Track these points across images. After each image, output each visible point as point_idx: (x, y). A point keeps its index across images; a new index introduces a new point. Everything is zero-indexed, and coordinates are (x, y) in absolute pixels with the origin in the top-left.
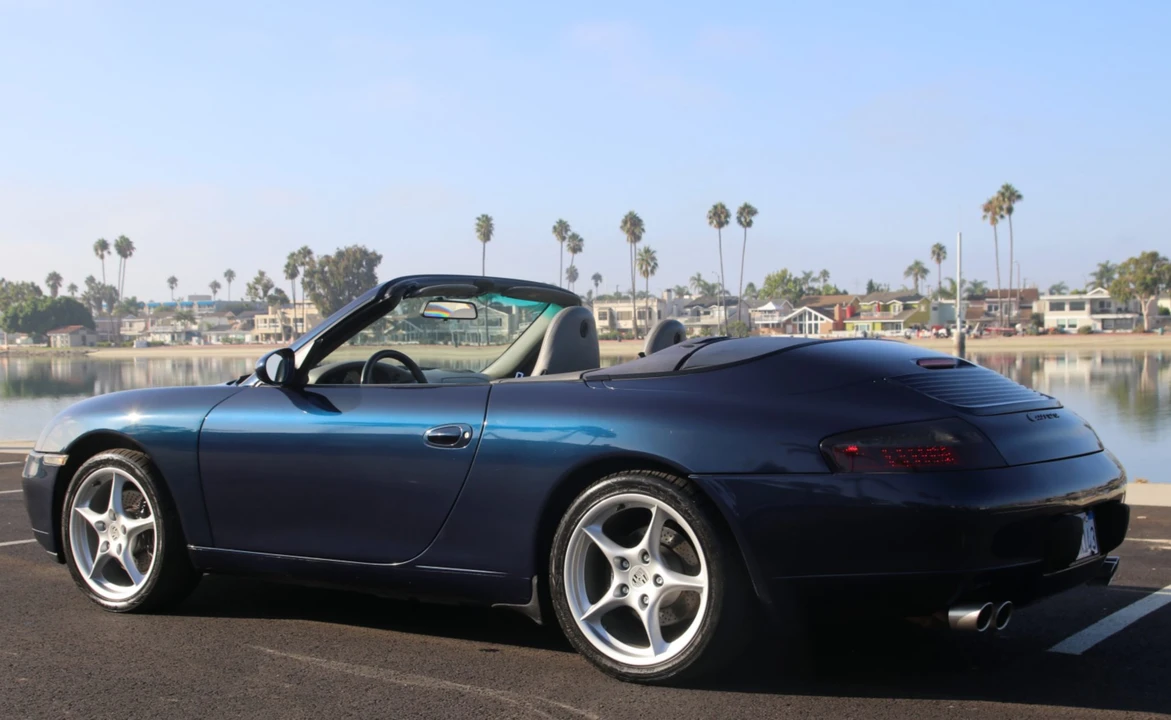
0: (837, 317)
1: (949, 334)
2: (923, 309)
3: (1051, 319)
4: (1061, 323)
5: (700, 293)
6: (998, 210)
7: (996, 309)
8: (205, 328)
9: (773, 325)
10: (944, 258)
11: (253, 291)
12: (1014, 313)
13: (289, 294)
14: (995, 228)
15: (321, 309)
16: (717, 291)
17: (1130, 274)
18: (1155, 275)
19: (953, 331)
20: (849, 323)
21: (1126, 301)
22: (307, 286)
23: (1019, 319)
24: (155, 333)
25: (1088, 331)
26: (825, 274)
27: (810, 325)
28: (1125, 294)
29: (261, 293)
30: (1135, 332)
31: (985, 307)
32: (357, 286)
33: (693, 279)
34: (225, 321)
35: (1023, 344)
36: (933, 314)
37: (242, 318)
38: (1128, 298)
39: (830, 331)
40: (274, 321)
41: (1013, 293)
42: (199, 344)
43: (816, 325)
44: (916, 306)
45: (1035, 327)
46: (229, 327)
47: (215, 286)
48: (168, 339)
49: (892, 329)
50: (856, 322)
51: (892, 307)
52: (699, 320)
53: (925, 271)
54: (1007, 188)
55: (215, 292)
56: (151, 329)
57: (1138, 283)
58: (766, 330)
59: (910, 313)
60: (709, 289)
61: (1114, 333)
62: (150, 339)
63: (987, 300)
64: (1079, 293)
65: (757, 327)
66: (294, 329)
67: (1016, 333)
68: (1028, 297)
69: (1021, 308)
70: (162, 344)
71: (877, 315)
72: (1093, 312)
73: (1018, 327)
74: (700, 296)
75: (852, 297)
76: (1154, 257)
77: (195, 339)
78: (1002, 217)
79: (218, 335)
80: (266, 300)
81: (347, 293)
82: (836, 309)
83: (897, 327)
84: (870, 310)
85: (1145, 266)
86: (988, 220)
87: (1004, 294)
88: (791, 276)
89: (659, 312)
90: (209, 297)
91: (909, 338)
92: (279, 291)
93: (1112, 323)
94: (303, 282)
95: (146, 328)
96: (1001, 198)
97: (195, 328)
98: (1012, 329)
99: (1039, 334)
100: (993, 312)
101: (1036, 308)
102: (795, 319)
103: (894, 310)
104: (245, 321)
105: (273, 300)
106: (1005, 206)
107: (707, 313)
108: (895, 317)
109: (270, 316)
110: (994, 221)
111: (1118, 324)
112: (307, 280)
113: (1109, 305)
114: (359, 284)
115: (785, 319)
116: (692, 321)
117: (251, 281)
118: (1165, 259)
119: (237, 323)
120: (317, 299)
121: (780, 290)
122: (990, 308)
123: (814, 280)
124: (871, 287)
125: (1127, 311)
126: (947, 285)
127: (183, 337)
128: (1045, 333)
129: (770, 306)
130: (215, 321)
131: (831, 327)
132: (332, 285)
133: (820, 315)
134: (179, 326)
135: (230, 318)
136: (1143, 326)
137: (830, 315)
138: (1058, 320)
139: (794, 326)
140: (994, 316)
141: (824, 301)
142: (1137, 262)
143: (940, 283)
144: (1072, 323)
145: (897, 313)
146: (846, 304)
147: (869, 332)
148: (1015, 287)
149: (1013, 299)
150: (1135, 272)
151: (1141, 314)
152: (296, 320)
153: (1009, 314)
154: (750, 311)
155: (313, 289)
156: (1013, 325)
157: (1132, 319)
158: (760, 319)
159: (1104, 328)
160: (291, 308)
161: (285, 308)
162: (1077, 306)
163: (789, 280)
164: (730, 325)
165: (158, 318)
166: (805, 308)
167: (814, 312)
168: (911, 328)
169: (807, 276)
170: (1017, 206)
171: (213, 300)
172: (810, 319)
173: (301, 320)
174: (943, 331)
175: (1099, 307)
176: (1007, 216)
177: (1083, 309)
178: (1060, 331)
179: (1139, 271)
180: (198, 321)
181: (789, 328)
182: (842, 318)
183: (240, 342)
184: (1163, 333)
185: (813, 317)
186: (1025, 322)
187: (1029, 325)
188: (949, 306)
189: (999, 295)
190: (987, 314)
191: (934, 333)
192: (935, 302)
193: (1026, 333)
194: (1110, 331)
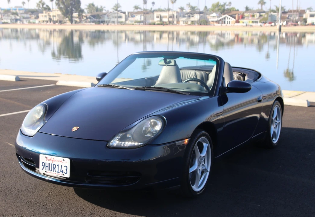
0: (237, 18)
1: (275, 25)
2: (266, 16)
3: (310, 20)
4: (313, 22)
5: (190, 9)
7: (291, 16)
8: (22, 18)
9: (215, 21)
11: (39, 6)
12: (297, 18)
13: (51, 7)
15: (62, 12)
16: (195, 9)
19: (276, 24)
20: (241, 21)
22: (57, 4)
23: (299, 20)
24: (5, 19)
26: (230, 3)
27: (228, 22)
29: (41, 6)
31: (287, 16)
32: (74, 5)
33: (187, 4)
34: (28, 16)
35: (300, 29)
37: (34, 15)
39: (235, 24)
40: (46, 16)
41: (297, 11)
42: (20, 23)
43: (230, 22)
44: (264, 15)
45: (304, 23)
46: (30, 18)
47: (24, 3)
48: (9, 21)
49: (255, 23)
50: (243, 20)
51: (255, 16)
52: (190, 19)
53: (264, 3)
55: (23, 5)
56: (3, 18)
58: (212, 22)
59: (262, 18)
60: (193, 8)
62: (3, 21)
63: (289, 13)
65: (209, 21)
66: (53, 19)
67: (298, 25)
68: (302, 12)
69: (300, 16)
70: (7, 23)
71: (250, 18)
73: (299, 23)
74: (190, 11)
75: (241, 12)
77: (19, 22)
79: (26, 20)
80: (43, 9)
81: (71, 7)
82: (237, 16)
83: (257, 22)
84: (248, 17)
87: (294, 11)
88: (220, 4)
89: (177, 16)
90: (22, 7)
91: (261, 26)
92: (47, 6)
94: (56, 3)
95: (2, 17)
97: (18, 18)
98: (296, 24)
99: (305, 25)
101: (304, 16)
102: (222, 19)
103: (256, 17)
104: (36, 16)
105: (45, 9)
107: (193, 16)
108: (256, 19)
109: (44, 14)
112: (57, 2)
114: (75, 4)
115: (219, 19)
116: (188, 19)
117: (38, 2)
119: (32, 16)
120: (60, 9)
121: (217, 9)
122: (289, 16)
123: (227, 5)
124: (247, 9)
126: (275, 9)
127: (14, 21)
128: (308, 25)
129: (214, 14)
130: (25, 15)
131: (235, 22)
132: (66, 4)
133: (231, 18)
134: (13, 17)
135: (30, 15)
137: (234, 18)
139: (222, 21)
140: (290, 19)
141: (233, 13)
143: (270, 7)
145: (257, 17)
146: (240, 14)
147: (248, 24)
148: (298, 9)
149: (297, 13)
152: (53, 16)
153: (296, 18)
154: (207, 16)
155: (59, 5)
156: (297, 22)
158: (211, 19)
160: (51, 11)
161: (49, 11)
163: (220, 5)
164: (201, 21)
165: (5, 14)
166: (226, 15)
167: (229, 17)
168: (262, 22)
169: (225, 4)
171: (23, 8)
172: (228, 19)
173: (55, 16)
174: (273, 24)
178: (313, 24)
180: (19, 15)
181: (221, 22)
182: (239, 19)
183: (34, 23)
185: (229, 18)
186: (301, 21)
187: (302, 22)
188: (275, 15)
189: (293, 11)
190: (288, 18)
191: (270, 25)
192: (270, 14)
193: (301, 25)
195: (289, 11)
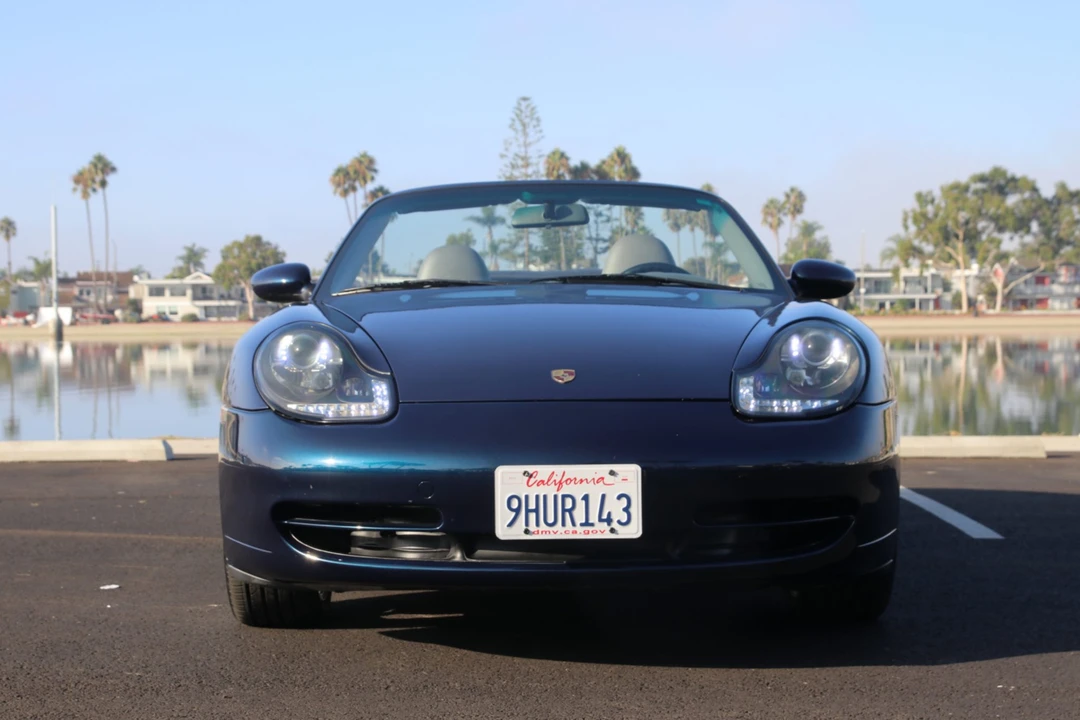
2: (3, 292)
3: (151, 306)
4: (161, 310)
6: (90, 182)
7: (88, 293)
10: (14, 234)
12: (110, 298)
14: (87, 204)
17: (234, 258)
18: (260, 260)
21: (229, 288)
23: (116, 304)
25: (193, 319)
28: (230, 280)
30: (240, 320)
31: (76, 291)
35: (122, 333)
36: (13, 298)
38: (231, 284)
41: (109, 277)
45: (137, 315)
54: (100, 158)
57: (243, 268)
61: (219, 321)
63: (80, 283)
64: (174, 277)
67: (116, 320)
68: (123, 281)
69: (119, 293)
72: (195, 298)
73: (118, 313)
76: (257, 241)
78: (94, 190)
85: (249, 250)
86: (79, 194)
87: (100, 276)
93: (215, 311)
96: (93, 170)
98: (110, 316)
99: (141, 321)
100: (85, 297)
101: (133, 293)
106: (98, 178)
110: (86, 195)
111: (222, 312)
113: (211, 291)
118: (269, 244)
122: (81, 293)
125: (230, 298)
126: (31, 266)
128: (146, 321)
136: (247, 315)
138: (158, 307)
140: (87, 301)
142: (241, 246)
144: (173, 310)
148: (111, 269)
149: (108, 283)
150: (239, 257)
151: (245, 302)
153: (105, 299)
156: (112, 312)
157: (234, 307)
159: (207, 316)
162: (178, 292)
170: (111, 179)
174: (30, 318)
175: (202, 292)
176: (100, 190)
177: (184, 294)
178: (162, 318)
179: (243, 256)
186: (123, 308)
187: (128, 312)
188: (30, 289)
189: (94, 278)
190: (78, 299)
191: (21, 320)
192: (14, 286)
193: (125, 321)
194: (214, 319)
195: (79, 274)
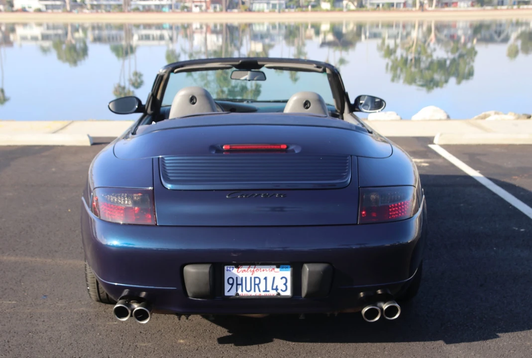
4: (24, 6)
25: (40, 11)
30: (63, 12)
35: (4, 18)
45: (10, 8)
61: (53, 12)
93: (51, 7)
99: (13, 11)
111: (54, 7)
136: (66, 9)
138: (21, 5)
144: (29, 6)
151: (65, 2)
157: (60, 5)
159: (47, 9)
184: (78, 12)
186: (5, 4)
187: (7, 6)
193: (6, 11)
194: (50, 11)
